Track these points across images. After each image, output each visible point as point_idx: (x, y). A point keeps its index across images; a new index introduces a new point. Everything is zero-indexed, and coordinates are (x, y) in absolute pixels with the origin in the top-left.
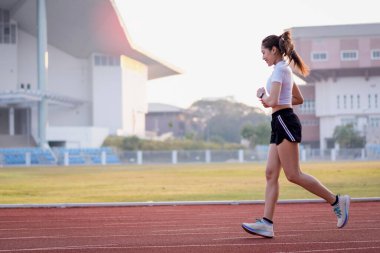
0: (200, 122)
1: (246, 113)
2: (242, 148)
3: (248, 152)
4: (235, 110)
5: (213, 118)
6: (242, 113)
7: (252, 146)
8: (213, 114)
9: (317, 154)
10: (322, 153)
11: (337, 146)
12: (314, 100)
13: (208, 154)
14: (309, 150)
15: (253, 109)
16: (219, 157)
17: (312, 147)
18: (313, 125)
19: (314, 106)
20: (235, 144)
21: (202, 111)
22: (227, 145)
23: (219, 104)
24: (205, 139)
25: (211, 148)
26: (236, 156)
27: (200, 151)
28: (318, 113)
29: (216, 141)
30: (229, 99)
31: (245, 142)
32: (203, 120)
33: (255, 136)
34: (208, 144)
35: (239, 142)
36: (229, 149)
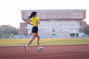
0: (2, 30)
1: (12, 28)
2: (11, 36)
3: (12, 36)
4: (10, 28)
5: (5, 29)
6: (11, 28)
7: (13, 35)
8: (5, 28)
9: (27, 37)
10: (28, 37)
11: (31, 35)
12: (27, 26)
13: (3, 37)
14: (25, 36)
15: (14, 27)
16: (6, 37)
17: (26, 36)
18: (27, 31)
19: (27, 27)
20: (9, 35)
21: (3, 27)
22: (8, 35)
23: (6, 26)
24: (3, 34)
25: (4, 36)
26: (9, 37)
27: (2, 36)
28: (28, 29)
29: (5, 34)
30: (9, 25)
31: (12, 34)
32: (3, 30)
33: (14, 33)
34: (4, 35)
35: (10, 34)
36: (8, 36)
